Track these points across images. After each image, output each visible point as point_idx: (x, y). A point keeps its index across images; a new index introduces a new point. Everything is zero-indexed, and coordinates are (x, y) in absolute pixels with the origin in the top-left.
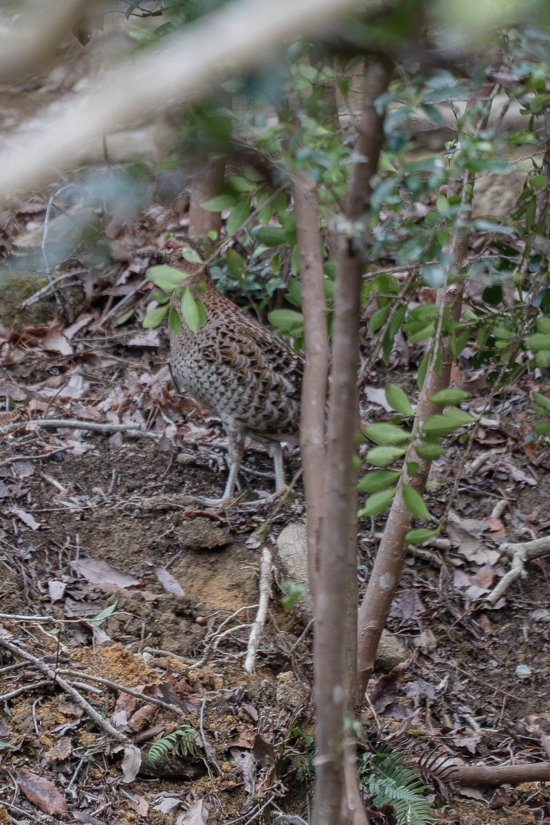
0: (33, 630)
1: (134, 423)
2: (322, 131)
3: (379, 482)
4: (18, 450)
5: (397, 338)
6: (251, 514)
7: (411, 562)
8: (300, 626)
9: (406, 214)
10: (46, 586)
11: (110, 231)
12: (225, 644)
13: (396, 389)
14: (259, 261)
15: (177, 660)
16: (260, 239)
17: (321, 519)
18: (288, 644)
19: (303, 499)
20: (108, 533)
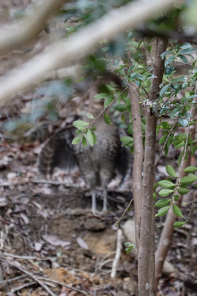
1: (68, 181)
2: (140, 66)
3: (163, 203)
7: (176, 235)
10: (34, 245)
12: (104, 267)
13: (170, 167)
15: (85, 274)
17: (140, 217)
18: (128, 267)
19: (134, 210)
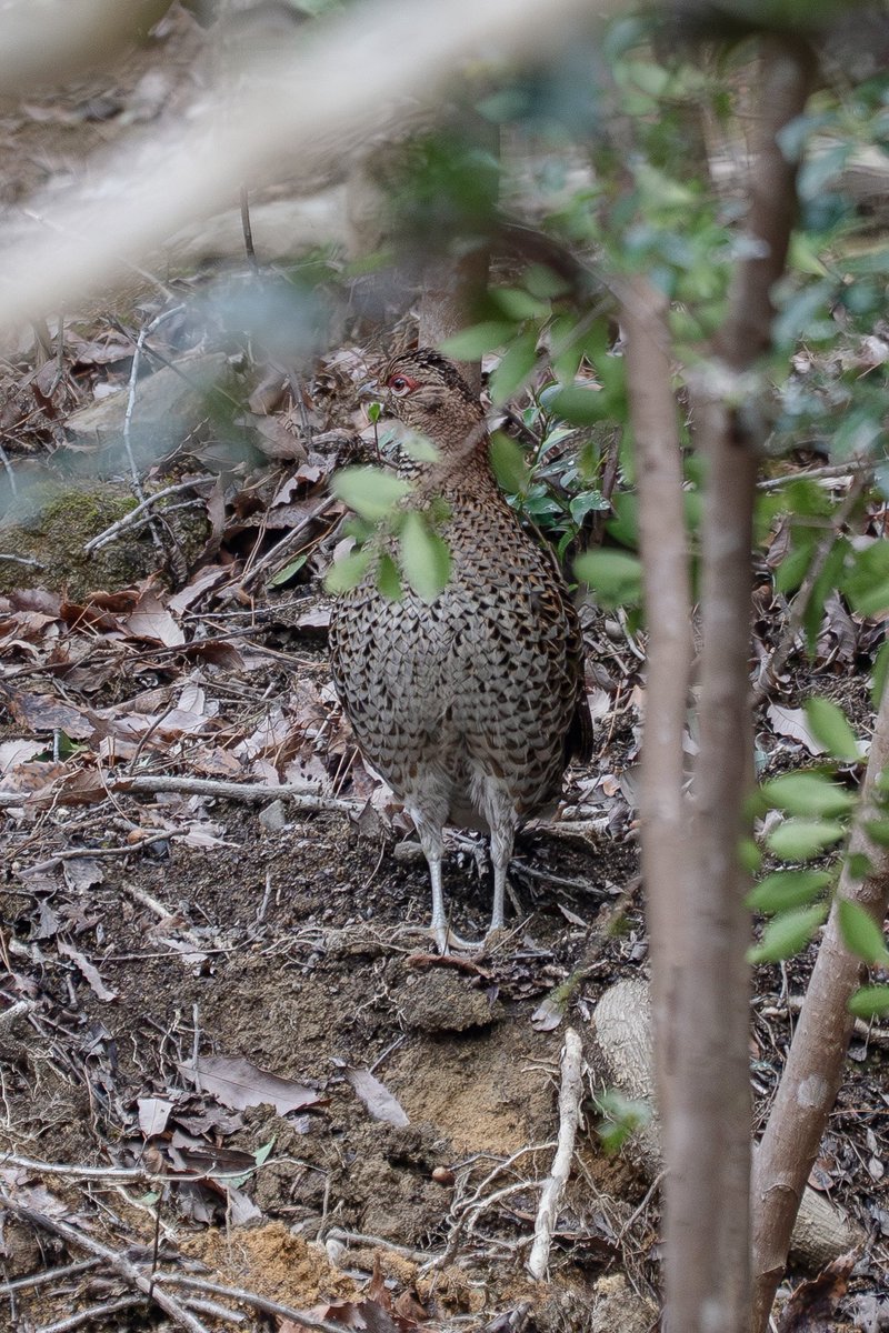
0: (106, 1197)
1: (308, 782)
2: (678, 194)
3: (792, 892)
4: (77, 838)
5: (832, 606)
6: (541, 961)
7: (860, 1054)
8: (638, 1184)
9: (847, 359)
10: (133, 1108)
11: (260, 398)
12: (490, 1222)
13: (827, 707)
14: (556, 456)
15: (395, 1255)
16: (559, 413)
17: (677, 971)
18: (612, 1219)
19: (643, 930)
20: (257, 1002)
